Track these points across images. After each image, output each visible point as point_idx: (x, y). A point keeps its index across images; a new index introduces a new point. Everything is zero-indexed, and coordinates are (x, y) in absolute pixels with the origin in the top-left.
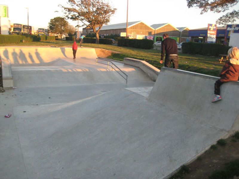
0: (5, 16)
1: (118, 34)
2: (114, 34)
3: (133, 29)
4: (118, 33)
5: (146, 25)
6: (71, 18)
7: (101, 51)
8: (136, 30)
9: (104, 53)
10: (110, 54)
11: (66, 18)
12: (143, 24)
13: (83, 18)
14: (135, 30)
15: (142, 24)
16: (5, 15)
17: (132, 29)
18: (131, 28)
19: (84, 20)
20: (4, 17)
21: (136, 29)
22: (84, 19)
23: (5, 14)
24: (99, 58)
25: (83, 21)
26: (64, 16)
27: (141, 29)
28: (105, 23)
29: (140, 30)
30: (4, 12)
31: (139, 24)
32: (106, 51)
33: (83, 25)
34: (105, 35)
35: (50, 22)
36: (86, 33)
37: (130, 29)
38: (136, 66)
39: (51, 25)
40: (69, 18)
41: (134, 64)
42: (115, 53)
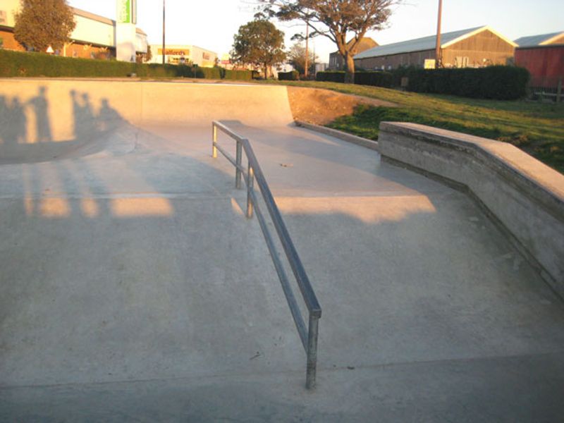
0: (127, 21)
1: (418, 65)
2: (407, 64)
3: (462, 49)
4: (419, 63)
5: (499, 38)
6: (279, 14)
7: (313, 96)
8: (470, 51)
9: (326, 104)
10: (348, 111)
11: (264, 13)
12: (492, 35)
13: (310, 11)
14: (466, 51)
15: (487, 34)
16: (128, 17)
17: (457, 51)
18: (455, 46)
19: (315, 19)
20: (124, 22)
21: (469, 48)
22: (313, 15)
23: (126, 14)
24: (298, 125)
25: (310, 22)
26: (259, 8)
27: (484, 48)
28: (372, 23)
29: (482, 52)
30: (125, 10)
31: (477, 34)
32: (335, 99)
33: (313, 34)
34: (383, 68)
35: (237, 34)
36: (338, 65)
37: (452, 51)
38: (445, 174)
39: (240, 42)
40: (272, 13)
41: (430, 160)
42: (371, 107)
